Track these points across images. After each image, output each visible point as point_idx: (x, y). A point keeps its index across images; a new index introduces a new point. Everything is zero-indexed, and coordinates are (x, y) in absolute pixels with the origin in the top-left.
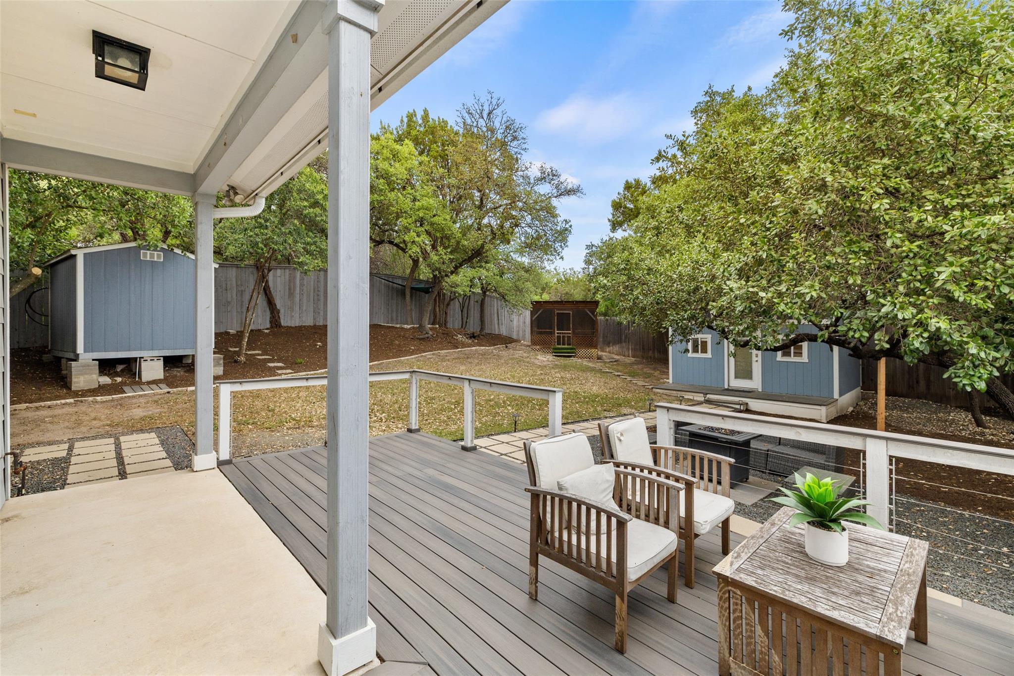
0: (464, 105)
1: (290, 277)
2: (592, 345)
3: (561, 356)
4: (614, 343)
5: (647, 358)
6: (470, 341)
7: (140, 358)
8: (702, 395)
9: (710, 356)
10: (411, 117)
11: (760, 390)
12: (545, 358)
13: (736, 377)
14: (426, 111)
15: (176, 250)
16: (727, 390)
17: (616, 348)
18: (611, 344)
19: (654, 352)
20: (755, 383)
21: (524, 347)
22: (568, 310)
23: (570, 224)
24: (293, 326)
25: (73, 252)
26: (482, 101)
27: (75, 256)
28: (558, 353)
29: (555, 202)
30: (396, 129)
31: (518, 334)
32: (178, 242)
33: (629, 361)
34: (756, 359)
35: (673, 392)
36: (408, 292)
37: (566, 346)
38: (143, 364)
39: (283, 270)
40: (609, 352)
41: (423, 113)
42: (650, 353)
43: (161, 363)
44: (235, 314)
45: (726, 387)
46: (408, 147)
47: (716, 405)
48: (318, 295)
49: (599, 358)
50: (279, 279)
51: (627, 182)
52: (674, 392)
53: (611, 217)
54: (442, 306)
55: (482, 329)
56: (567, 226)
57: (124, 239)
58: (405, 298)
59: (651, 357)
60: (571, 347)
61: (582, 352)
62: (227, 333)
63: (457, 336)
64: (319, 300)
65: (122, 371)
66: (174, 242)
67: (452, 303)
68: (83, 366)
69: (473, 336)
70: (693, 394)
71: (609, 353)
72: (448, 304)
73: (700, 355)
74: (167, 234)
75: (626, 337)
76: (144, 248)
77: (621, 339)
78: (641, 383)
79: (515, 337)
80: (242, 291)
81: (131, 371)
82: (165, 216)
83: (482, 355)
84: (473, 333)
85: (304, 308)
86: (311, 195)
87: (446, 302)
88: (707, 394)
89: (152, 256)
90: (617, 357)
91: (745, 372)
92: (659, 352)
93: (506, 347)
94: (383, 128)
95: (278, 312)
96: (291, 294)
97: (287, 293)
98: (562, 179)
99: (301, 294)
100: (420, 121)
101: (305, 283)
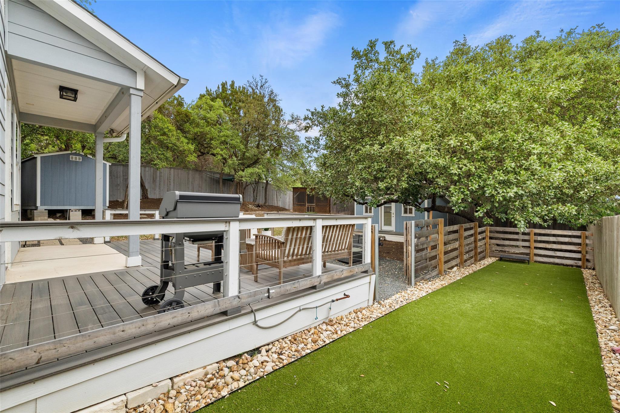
0: (248, 81)
1: (154, 171)
6: (256, 208)
7: (69, 210)
9: (373, 215)
10: (224, 85)
11: (394, 231)
13: (385, 225)
14: (233, 82)
15: (89, 156)
16: (381, 231)
20: (392, 228)
24: (155, 198)
25: (35, 156)
26: (257, 80)
27: (36, 158)
30: (215, 91)
31: (289, 206)
32: (90, 152)
34: (393, 215)
36: (221, 181)
37: (312, 212)
38: (71, 213)
39: (149, 168)
41: (231, 83)
43: (80, 213)
44: (122, 191)
46: (219, 103)
48: (170, 182)
50: (147, 173)
54: (241, 189)
55: (265, 203)
57: (61, 150)
58: (219, 184)
60: (314, 212)
62: (118, 201)
63: (248, 205)
64: (170, 184)
65: (60, 216)
66: (88, 152)
67: (247, 187)
68: (40, 212)
69: (258, 206)
72: (245, 188)
73: (368, 214)
74: (83, 147)
76: (72, 154)
80: (126, 179)
81: (65, 216)
82: (83, 138)
84: (259, 204)
85: (162, 189)
86: (162, 129)
87: (244, 187)
89: (76, 158)
91: (388, 223)
94: (207, 91)
95: (147, 190)
96: (154, 181)
97: (152, 180)
99: (160, 181)
100: (229, 87)
101: (162, 175)
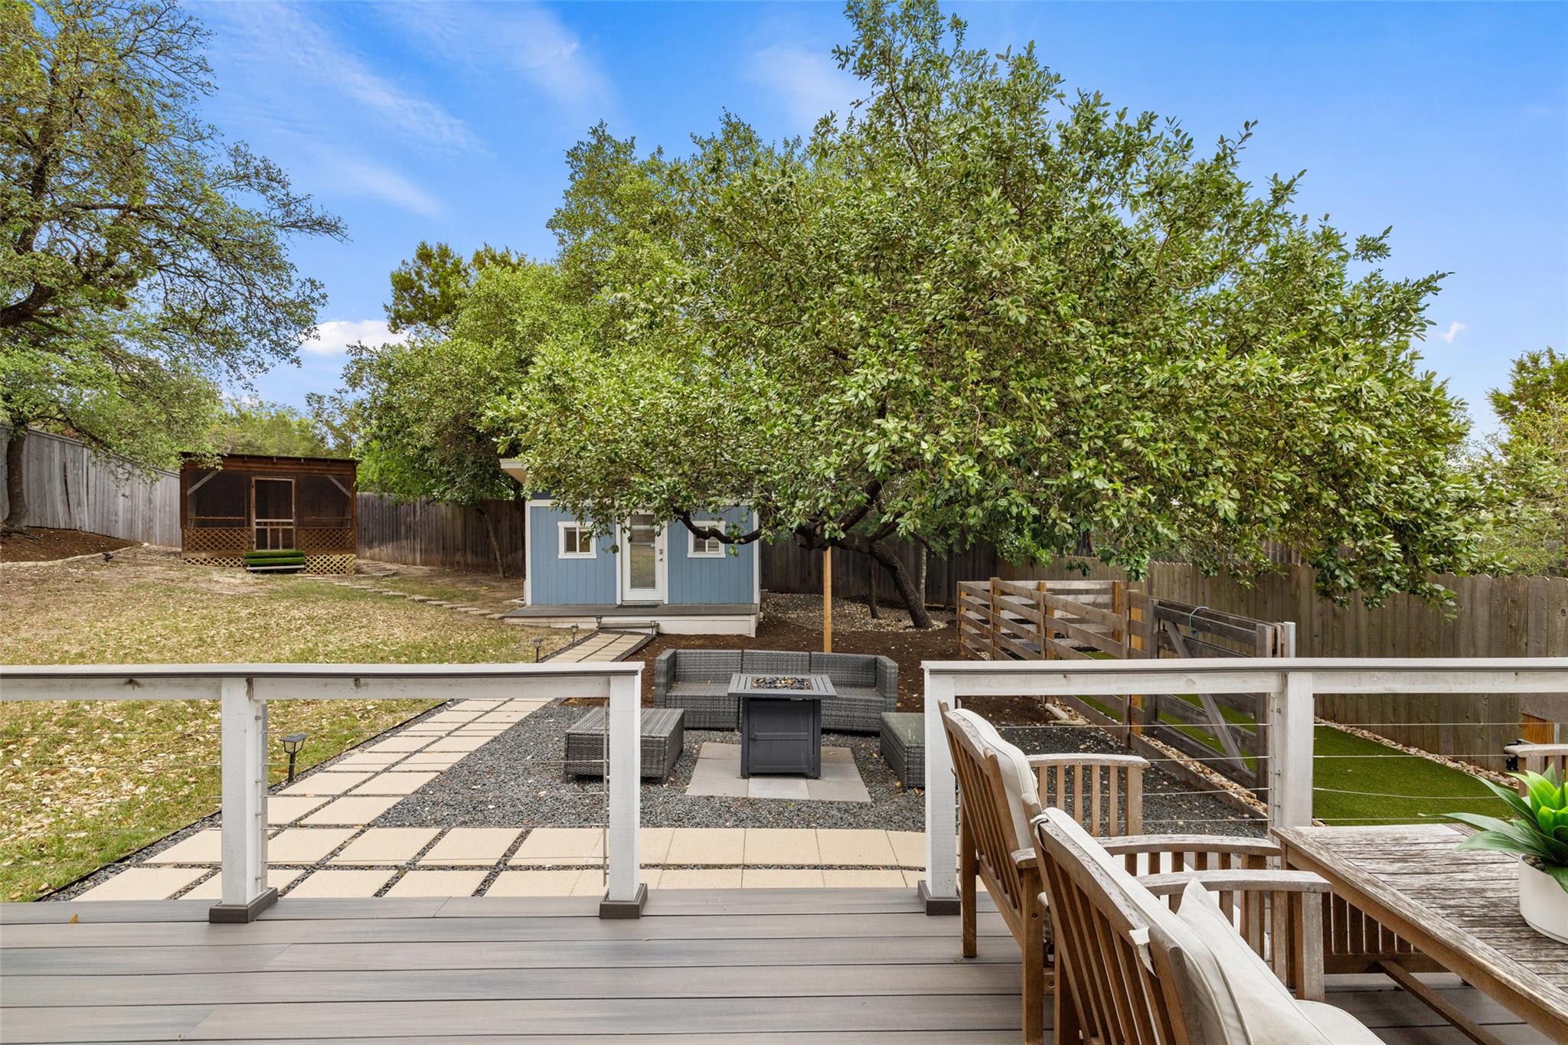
2: (341, 545)
3: (264, 572)
4: (382, 541)
5: (452, 565)
8: (594, 619)
9: (595, 556)
11: (666, 602)
12: (232, 580)
13: (633, 586)
16: (621, 606)
17: (387, 550)
18: (376, 544)
19: (464, 555)
20: (659, 593)
21: (158, 557)
22: (285, 475)
23: (322, 291)
28: (260, 565)
29: (281, 237)
31: (131, 524)
33: (419, 573)
34: (660, 557)
35: (540, 620)
37: (281, 550)
40: (372, 558)
42: (458, 557)
45: (619, 602)
47: (617, 633)
49: (358, 571)
51: (424, 246)
52: (544, 620)
53: (390, 302)
55: (16, 517)
56: (316, 295)
59: (458, 563)
60: (293, 551)
61: (320, 560)
70: (576, 620)
71: (376, 559)
73: (578, 555)
75: (408, 529)
77: (398, 533)
78: (475, 611)
79: (121, 532)
83: (35, 583)
88: (601, 617)
90: (394, 567)
91: (643, 578)
92: (475, 553)
93: (108, 558)
98: (295, 191)
